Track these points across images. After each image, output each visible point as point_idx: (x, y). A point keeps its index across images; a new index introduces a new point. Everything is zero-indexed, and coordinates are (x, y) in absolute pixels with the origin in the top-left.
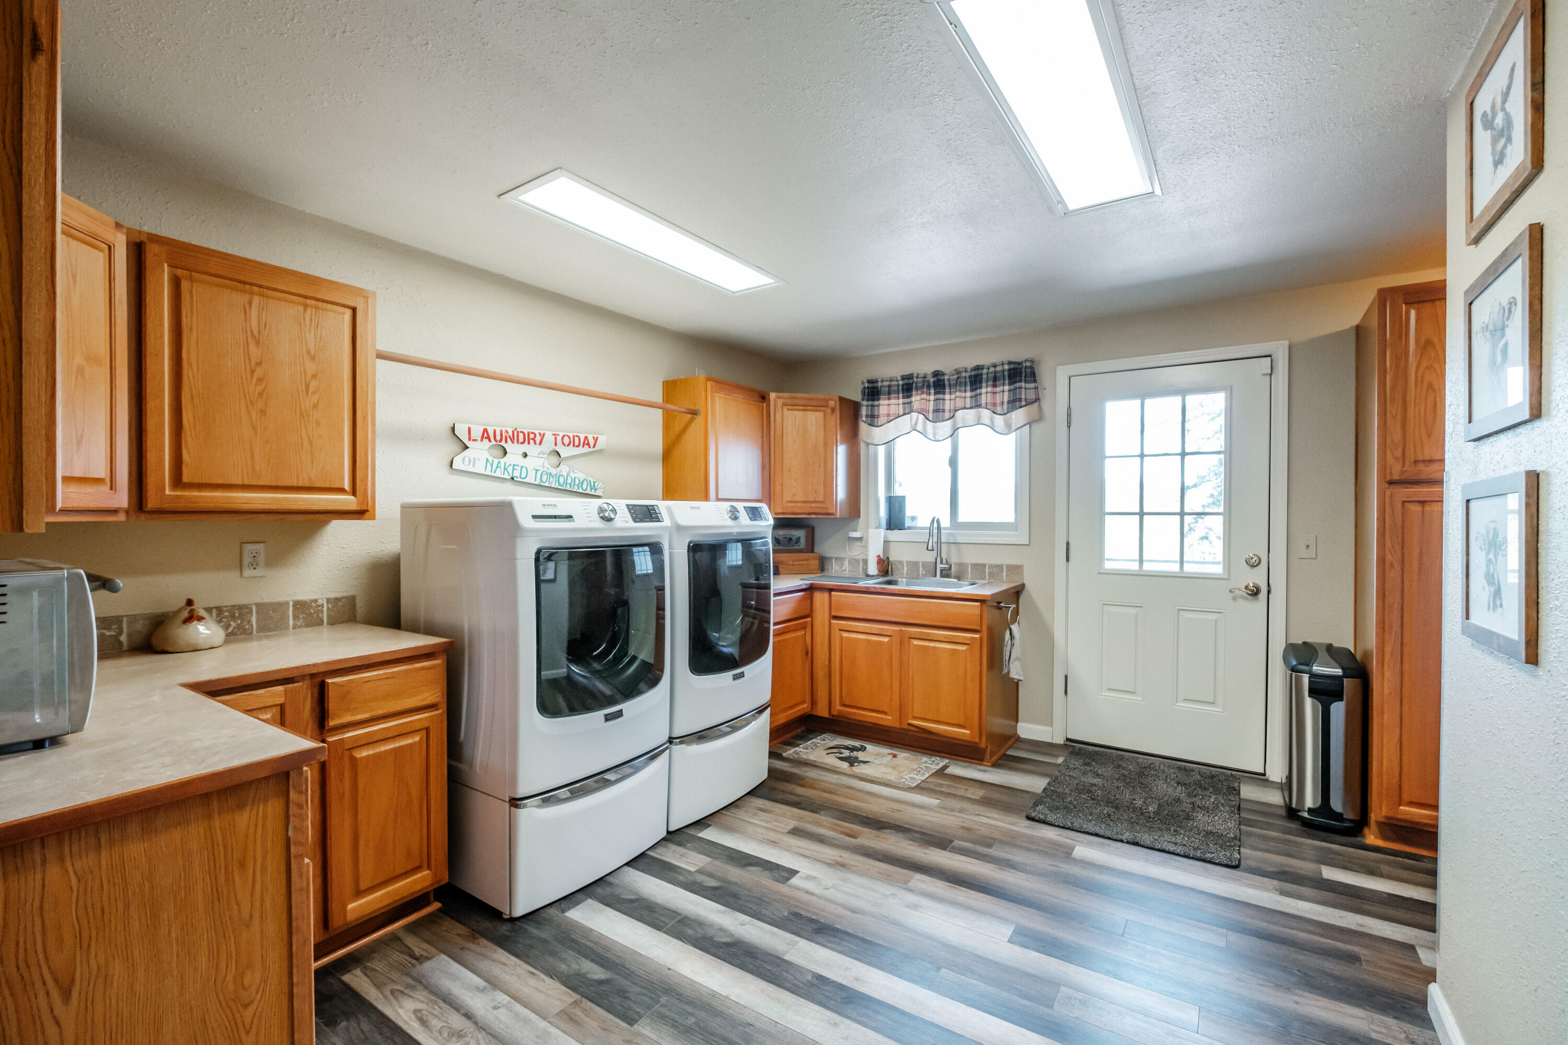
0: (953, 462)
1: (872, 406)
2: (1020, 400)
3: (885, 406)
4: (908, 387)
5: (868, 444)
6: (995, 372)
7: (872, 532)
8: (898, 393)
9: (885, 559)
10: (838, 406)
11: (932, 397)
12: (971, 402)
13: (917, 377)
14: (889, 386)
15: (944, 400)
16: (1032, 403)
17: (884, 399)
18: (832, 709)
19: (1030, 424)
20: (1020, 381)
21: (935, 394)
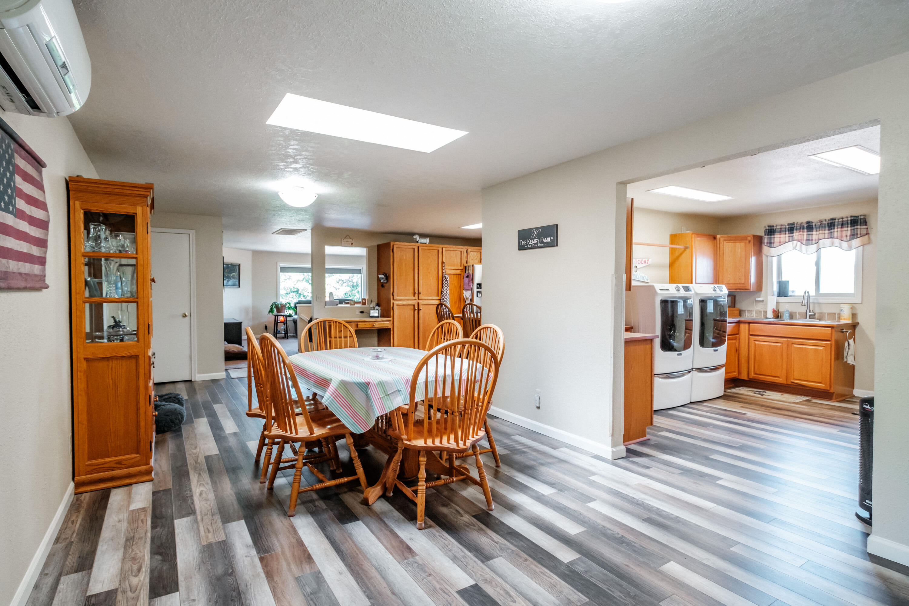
0: (818, 264)
1: (770, 238)
2: (857, 234)
3: (777, 238)
4: (791, 229)
5: (767, 256)
6: (843, 221)
7: (769, 297)
8: (786, 232)
9: (777, 310)
10: (752, 240)
11: (805, 233)
12: (828, 236)
13: (797, 224)
14: (781, 229)
15: (812, 235)
16: (864, 236)
17: (778, 235)
18: (750, 376)
19: (863, 245)
20: (857, 225)
21: (807, 232)
